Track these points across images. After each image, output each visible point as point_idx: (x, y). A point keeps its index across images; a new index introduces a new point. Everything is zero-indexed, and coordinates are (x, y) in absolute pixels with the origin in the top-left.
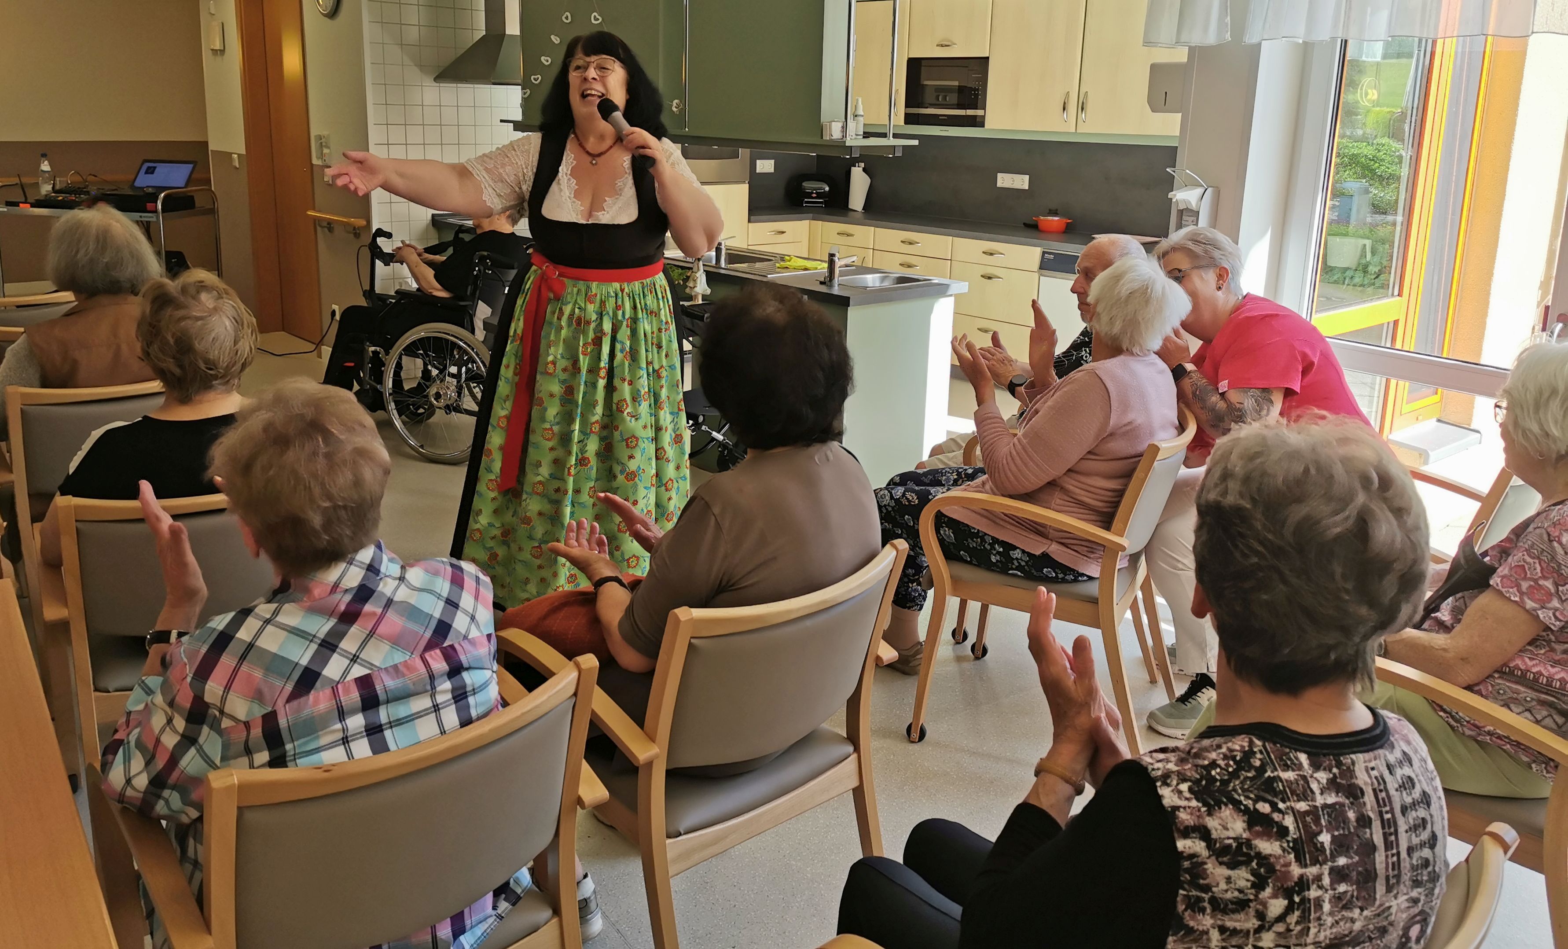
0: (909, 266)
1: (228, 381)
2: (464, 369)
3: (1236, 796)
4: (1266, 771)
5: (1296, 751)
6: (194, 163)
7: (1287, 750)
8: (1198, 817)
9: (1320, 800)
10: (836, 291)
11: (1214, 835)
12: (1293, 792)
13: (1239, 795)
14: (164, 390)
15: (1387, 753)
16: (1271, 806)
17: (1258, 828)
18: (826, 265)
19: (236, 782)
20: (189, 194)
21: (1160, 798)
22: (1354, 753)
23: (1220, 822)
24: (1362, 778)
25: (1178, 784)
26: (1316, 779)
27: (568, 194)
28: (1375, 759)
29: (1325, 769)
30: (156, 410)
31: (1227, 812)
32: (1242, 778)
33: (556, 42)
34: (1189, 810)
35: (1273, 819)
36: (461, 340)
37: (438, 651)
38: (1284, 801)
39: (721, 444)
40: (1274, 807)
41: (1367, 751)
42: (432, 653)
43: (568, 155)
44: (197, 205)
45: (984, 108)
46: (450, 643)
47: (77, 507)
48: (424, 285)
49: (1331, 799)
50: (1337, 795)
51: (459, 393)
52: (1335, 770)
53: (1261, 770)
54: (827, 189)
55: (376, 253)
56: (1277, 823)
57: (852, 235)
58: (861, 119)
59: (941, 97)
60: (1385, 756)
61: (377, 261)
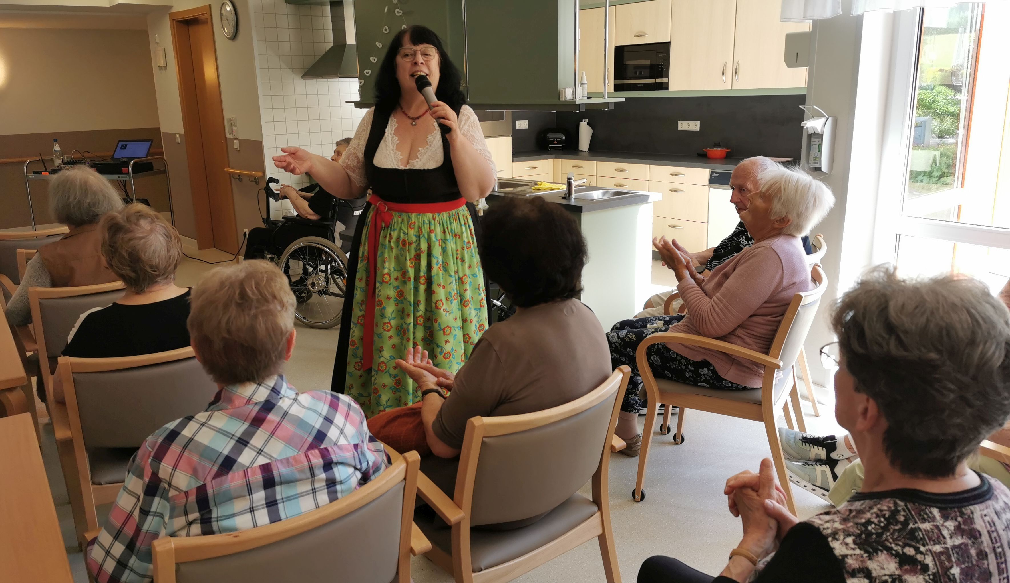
0: (621, 186)
1: (168, 276)
2: (329, 266)
3: (889, 544)
4: (908, 524)
5: (930, 506)
6: (152, 141)
7: (924, 507)
8: (862, 561)
9: (950, 543)
10: (573, 202)
11: (874, 574)
12: (930, 539)
13: (891, 543)
14: (125, 287)
15: (994, 503)
16: (915, 550)
17: (906, 567)
18: (565, 186)
19: (173, 546)
20: (149, 161)
21: (831, 550)
22: (972, 505)
23: (878, 564)
24: (979, 525)
25: (844, 538)
26: (946, 527)
27: (391, 147)
28: (987, 508)
29: (952, 519)
30: (122, 299)
31: (883, 557)
32: (891, 530)
33: (380, 47)
34: (854, 557)
35: (916, 560)
36: (327, 247)
37: (317, 451)
38: (924, 545)
39: (499, 308)
40: (917, 550)
41: (981, 502)
42: (313, 451)
43: (392, 120)
44: (155, 168)
45: (667, 76)
46: (325, 446)
47: (72, 364)
48: (303, 212)
49: (958, 541)
50: (962, 538)
51: (327, 283)
52: (959, 519)
53: (905, 523)
54: (564, 138)
55: (270, 193)
56: (920, 562)
57: (582, 167)
58: (586, 86)
59: (639, 72)
60: (993, 505)
61: (270, 199)
